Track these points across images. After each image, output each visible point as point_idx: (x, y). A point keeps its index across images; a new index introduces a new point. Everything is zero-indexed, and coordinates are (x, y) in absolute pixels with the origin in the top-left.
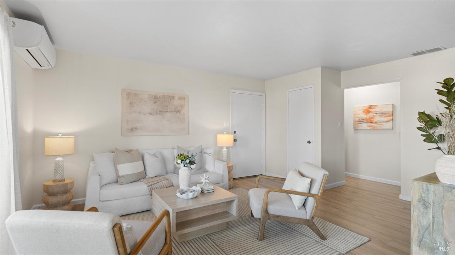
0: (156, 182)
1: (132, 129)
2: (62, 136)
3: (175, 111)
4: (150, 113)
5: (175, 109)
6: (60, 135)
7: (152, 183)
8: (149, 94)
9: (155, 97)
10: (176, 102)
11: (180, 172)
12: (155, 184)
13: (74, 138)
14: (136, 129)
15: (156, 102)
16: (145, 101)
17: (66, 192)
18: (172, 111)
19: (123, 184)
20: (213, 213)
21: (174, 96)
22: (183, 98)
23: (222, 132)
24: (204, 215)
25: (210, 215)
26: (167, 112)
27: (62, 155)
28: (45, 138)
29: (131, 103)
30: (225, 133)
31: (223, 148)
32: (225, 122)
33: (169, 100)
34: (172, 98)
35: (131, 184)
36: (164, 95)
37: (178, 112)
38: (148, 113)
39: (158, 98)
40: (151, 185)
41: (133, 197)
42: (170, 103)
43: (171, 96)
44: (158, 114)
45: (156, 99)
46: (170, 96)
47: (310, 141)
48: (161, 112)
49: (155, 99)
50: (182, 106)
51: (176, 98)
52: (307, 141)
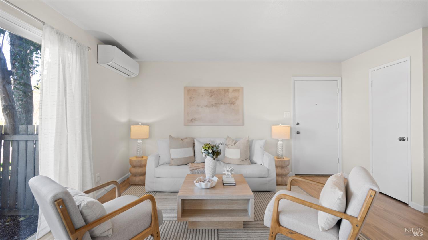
0: (197, 168)
1: (191, 120)
2: (141, 125)
3: (229, 103)
4: (207, 106)
5: (229, 101)
6: (140, 124)
7: (194, 168)
8: (206, 89)
9: (211, 91)
10: (231, 95)
11: (206, 161)
12: (197, 169)
13: (148, 127)
14: (195, 119)
15: (211, 96)
16: (202, 96)
17: (142, 166)
18: (226, 104)
19: (172, 165)
20: (230, 208)
21: (228, 89)
22: (237, 90)
23: (277, 124)
24: (220, 208)
25: (226, 209)
26: (222, 104)
27: (142, 139)
28: (131, 127)
29: (191, 98)
30: (280, 124)
31: (278, 141)
32: (284, 112)
33: (224, 93)
34: (226, 91)
35: (179, 166)
36: (219, 89)
37: (233, 103)
38: (204, 106)
39: (213, 92)
40: (193, 170)
41: (176, 178)
42: (224, 96)
43: (226, 89)
44: (213, 106)
45: (212, 92)
46: (224, 89)
47: (403, 138)
48: (216, 105)
49: (210, 93)
50: (237, 98)
51: (231, 90)
52: (399, 137)
